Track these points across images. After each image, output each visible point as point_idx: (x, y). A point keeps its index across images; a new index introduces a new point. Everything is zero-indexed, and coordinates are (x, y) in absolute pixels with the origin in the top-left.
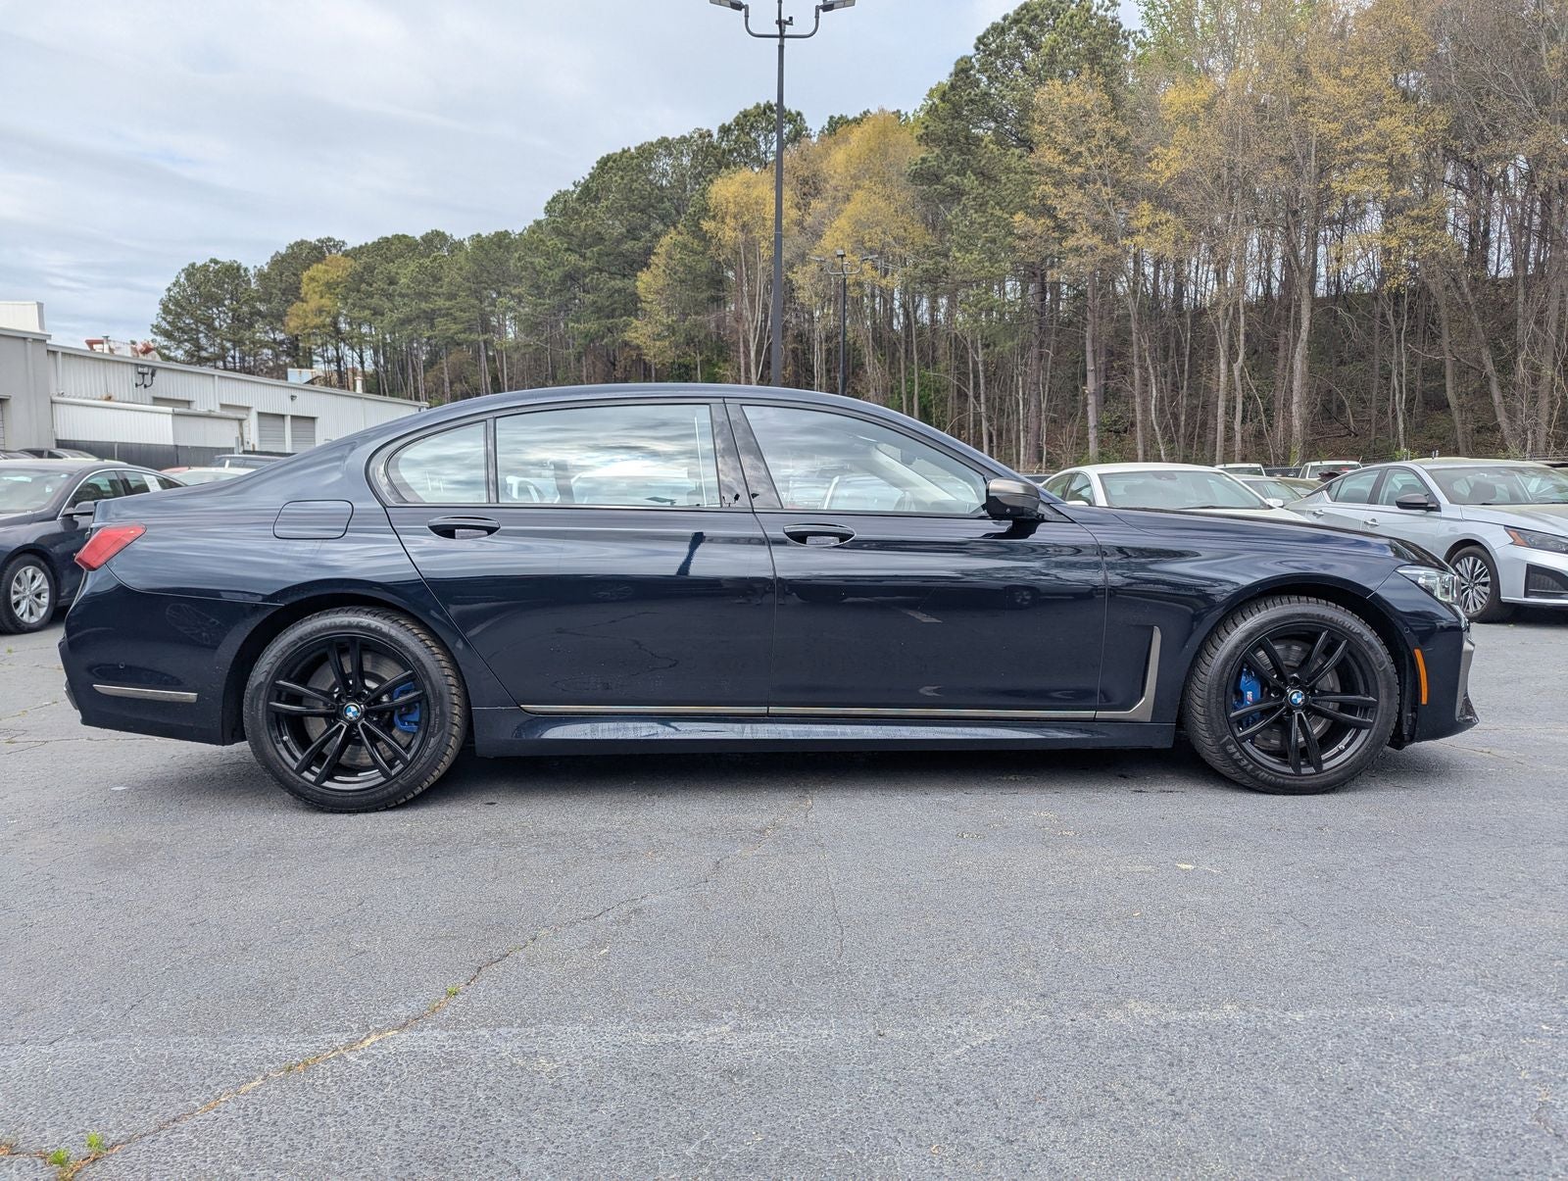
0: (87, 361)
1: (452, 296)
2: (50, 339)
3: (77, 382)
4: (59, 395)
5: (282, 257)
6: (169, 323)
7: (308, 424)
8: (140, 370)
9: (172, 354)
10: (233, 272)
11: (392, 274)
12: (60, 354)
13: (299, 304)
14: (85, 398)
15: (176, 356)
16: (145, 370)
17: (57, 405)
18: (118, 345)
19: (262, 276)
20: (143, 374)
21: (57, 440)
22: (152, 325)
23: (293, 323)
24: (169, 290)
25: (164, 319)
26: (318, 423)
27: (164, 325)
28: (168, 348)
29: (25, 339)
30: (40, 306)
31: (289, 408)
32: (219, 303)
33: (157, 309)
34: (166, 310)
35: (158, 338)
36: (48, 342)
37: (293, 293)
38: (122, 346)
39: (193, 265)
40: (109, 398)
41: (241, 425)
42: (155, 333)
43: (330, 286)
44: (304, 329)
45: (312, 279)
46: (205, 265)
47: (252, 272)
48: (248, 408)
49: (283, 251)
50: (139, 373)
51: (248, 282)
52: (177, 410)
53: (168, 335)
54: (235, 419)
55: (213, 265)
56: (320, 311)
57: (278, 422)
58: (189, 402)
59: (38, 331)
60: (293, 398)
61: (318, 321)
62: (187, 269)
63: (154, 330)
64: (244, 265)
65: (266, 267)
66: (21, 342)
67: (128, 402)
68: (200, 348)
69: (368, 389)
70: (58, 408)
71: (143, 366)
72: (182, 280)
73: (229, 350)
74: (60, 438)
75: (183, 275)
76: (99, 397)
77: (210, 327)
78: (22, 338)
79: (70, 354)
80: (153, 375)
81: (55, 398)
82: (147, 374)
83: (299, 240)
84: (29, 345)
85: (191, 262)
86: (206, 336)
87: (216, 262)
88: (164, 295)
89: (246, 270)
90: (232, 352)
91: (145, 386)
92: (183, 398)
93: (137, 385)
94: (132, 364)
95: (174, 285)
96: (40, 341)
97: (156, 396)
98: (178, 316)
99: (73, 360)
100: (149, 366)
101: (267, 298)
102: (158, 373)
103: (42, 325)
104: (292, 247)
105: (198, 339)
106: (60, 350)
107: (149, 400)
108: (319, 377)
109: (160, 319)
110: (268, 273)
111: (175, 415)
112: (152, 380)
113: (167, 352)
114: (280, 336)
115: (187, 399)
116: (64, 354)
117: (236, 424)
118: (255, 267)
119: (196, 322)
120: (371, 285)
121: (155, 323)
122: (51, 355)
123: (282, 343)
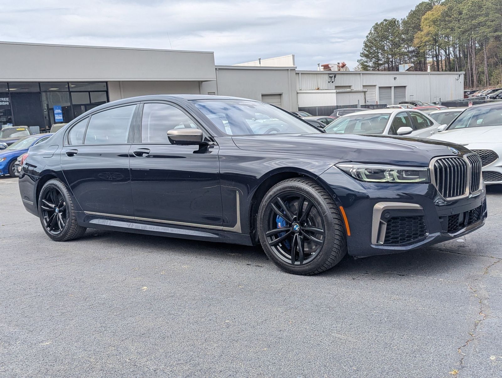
0: (310, 75)
1: (487, 15)
2: (296, 68)
3: (306, 84)
4: (300, 90)
5: (413, 12)
6: (367, 51)
7: (403, 89)
8: (330, 75)
9: (368, 64)
10: (393, 23)
11: (461, 9)
12: (300, 74)
13: (419, 32)
14: (309, 90)
15: (369, 65)
16: (332, 75)
17: (299, 94)
18: (332, 65)
19: (405, 23)
20: (331, 77)
21: (299, 108)
22: (361, 53)
23: (416, 41)
24: (367, 37)
25: (365, 49)
26: (407, 88)
27: (366, 53)
28: (367, 62)
29: (288, 70)
30: (293, 56)
31: (393, 83)
32: (387, 38)
33: (363, 46)
34: (366, 46)
35: (363, 58)
36: (296, 70)
37: (418, 28)
38: (334, 66)
39: (377, 24)
40: (318, 89)
41: (365, 94)
42: (362, 56)
43: (434, 22)
44: (421, 44)
45: (426, 19)
46: (382, 23)
47: (400, 22)
48: (375, 86)
49: (414, 9)
50: (330, 77)
51: (399, 27)
52: (338, 91)
53: (367, 56)
54: (362, 92)
55: (385, 22)
56: (428, 34)
57: (388, 90)
58: (350, 86)
59: (293, 66)
60: (395, 78)
61: (427, 39)
62: (375, 26)
63: (362, 55)
64: (397, 20)
65: (406, 18)
66: (287, 71)
67: (326, 90)
68: (379, 60)
69: (433, 69)
70: (299, 95)
71: (331, 74)
72: (372, 31)
73: (390, 59)
74: (300, 107)
75: (373, 29)
76: (315, 89)
77: (383, 50)
78: (286, 70)
79: (304, 73)
80: (335, 77)
81: (298, 91)
82: (333, 77)
83: (421, 3)
84: (289, 72)
85: (376, 23)
86: (382, 54)
87: (386, 20)
88: (365, 39)
89: (398, 21)
90: (391, 59)
91: (332, 82)
92: (347, 85)
93: (329, 82)
94: (327, 74)
95: (369, 34)
96: (293, 70)
97: (336, 85)
98: (371, 47)
99: (305, 75)
100: (333, 74)
101: (406, 32)
102: (337, 76)
103: (294, 64)
104: (418, 6)
105: (378, 56)
106: (300, 72)
107: (334, 87)
108: (412, 67)
109: (363, 50)
110: (408, 21)
111: (337, 93)
112: (335, 79)
113: (366, 63)
114: (411, 49)
115: (349, 85)
116: (302, 74)
117: (363, 94)
118: (402, 19)
119: (377, 49)
120: (450, 17)
121: (362, 52)
122: (297, 75)
123: (412, 52)
